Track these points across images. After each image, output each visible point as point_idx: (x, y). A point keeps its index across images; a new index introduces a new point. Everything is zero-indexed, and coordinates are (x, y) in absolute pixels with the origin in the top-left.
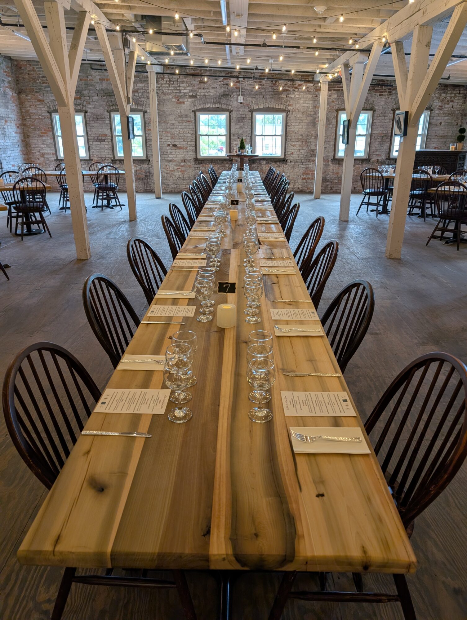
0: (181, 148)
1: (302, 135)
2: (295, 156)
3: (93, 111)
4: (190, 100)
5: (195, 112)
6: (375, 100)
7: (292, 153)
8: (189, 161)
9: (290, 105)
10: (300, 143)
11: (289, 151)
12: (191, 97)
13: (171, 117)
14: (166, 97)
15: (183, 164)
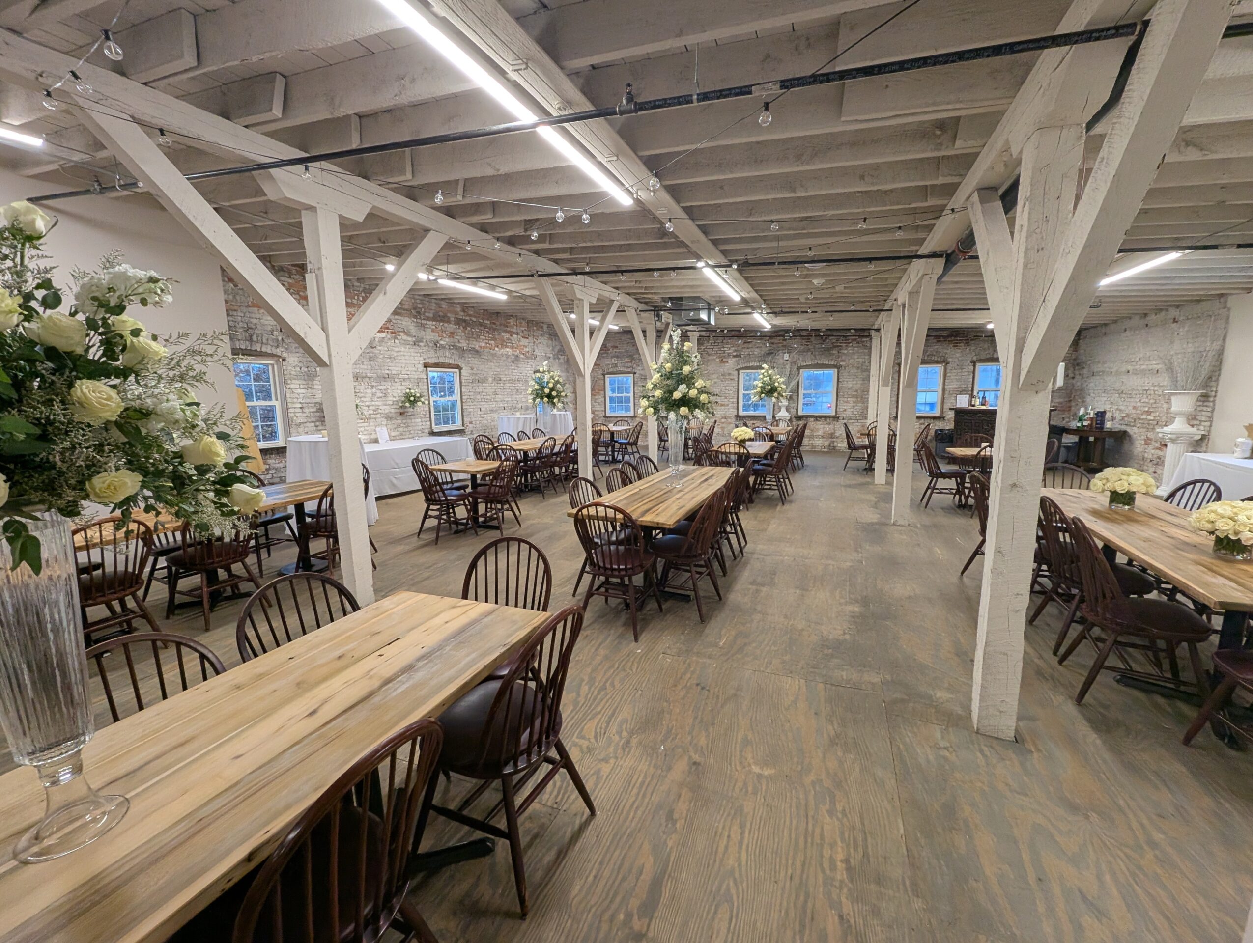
0: (722, 405)
1: (857, 391)
2: (848, 413)
3: (642, 372)
4: (734, 359)
5: (738, 370)
6: (948, 351)
7: (845, 410)
8: (730, 417)
9: (842, 361)
10: (854, 399)
11: (841, 408)
12: (735, 356)
13: (714, 376)
14: (711, 358)
15: (723, 420)
